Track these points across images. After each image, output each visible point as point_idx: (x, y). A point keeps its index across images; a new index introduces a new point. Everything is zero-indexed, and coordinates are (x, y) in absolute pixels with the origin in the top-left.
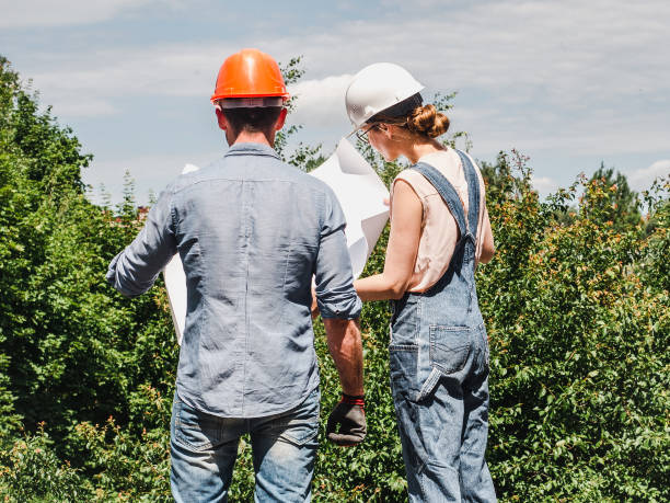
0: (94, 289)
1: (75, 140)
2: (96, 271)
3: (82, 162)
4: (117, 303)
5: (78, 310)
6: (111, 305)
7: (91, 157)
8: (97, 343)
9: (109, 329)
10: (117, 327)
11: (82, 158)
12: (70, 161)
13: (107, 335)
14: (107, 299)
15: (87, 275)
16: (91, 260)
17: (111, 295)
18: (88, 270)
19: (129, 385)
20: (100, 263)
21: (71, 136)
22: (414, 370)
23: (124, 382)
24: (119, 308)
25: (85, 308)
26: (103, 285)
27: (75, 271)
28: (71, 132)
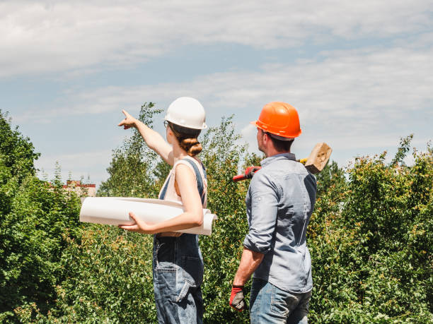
0: (38, 227)
1: (31, 144)
2: (39, 217)
3: (35, 157)
4: (50, 235)
5: (29, 239)
6: (48, 236)
7: (40, 154)
8: (39, 258)
9: (46, 250)
10: (51, 249)
11: (34, 155)
12: (28, 156)
13: (45, 253)
14: (45, 233)
15: (34, 220)
16: (36, 211)
17: (47, 231)
18: (35, 217)
19: (57, 281)
20: (41, 213)
21: (29, 142)
22: (174, 283)
23: (54, 280)
24: (52, 238)
25: (32, 238)
26: (43, 225)
27: (27, 218)
28: (29, 140)
